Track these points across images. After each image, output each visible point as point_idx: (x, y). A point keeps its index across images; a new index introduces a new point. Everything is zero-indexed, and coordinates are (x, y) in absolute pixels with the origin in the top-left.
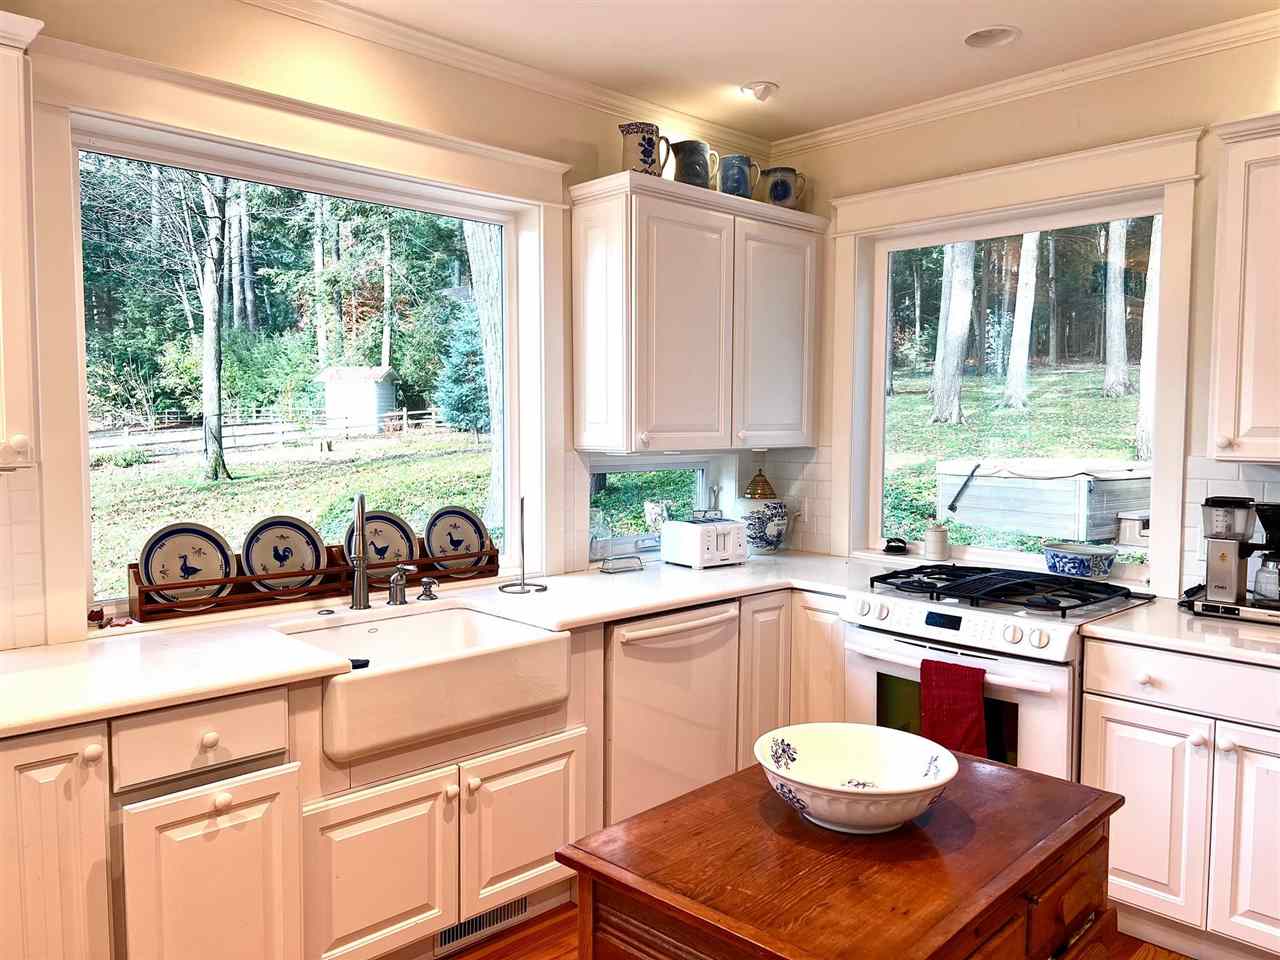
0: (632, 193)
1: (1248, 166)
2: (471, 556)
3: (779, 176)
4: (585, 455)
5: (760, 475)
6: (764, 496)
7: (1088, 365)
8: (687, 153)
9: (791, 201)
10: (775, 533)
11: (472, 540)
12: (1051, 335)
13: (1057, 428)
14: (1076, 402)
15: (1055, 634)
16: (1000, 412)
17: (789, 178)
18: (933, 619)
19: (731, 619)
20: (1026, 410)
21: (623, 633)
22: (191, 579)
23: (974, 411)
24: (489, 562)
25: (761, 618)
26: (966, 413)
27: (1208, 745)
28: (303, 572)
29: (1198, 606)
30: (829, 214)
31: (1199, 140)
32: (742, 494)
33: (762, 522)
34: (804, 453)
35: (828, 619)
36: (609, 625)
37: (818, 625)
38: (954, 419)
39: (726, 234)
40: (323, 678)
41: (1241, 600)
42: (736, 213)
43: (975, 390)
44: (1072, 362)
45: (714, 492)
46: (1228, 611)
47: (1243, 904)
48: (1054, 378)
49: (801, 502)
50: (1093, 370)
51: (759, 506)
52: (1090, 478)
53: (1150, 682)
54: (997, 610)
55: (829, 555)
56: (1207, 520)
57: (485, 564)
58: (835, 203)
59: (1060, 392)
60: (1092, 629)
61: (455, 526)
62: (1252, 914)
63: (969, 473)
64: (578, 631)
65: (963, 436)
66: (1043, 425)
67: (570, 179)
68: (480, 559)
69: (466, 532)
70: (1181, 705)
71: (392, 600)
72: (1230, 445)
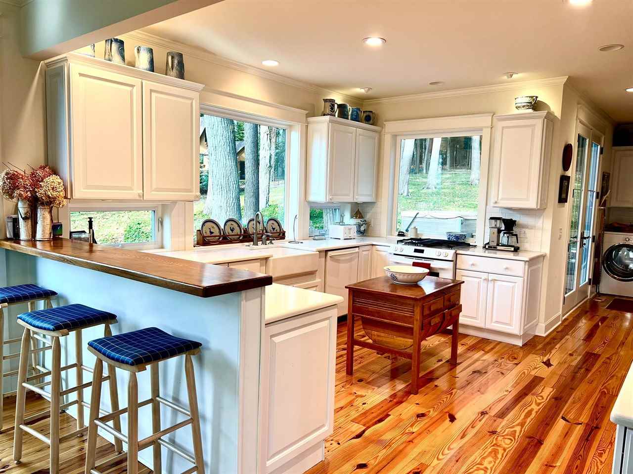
0: (329, 122)
1: (503, 128)
2: (278, 233)
3: (367, 113)
4: (309, 203)
5: (358, 211)
6: (359, 218)
7: (464, 170)
8: (342, 107)
9: (371, 122)
10: (363, 230)
11: (277, 228)
12: (448, 155)
13: (449, 198)
14: (458, 187)
15: (449, 253)
16: (425, 191)
17: (371, 114)
18: (416, 251)
19: (356, 252)
20: (436, 190)
21: (330, 254)
22: (212, 235)
23: (413, 190)
24: (283, 235)
25: (364, 253)
26: (410, 191)
27: (487, 280)
28: (237, 235)
29: (487, 247)
30: (382, 126)
31: (492, 116)
32: (352, 217)
33: (359, 226)
34: (372, 204)
35: (384, 254)
36: (327, 251)
37: (380, 255)
38: (405, 194)
39: (354, 134)
40: (266, 258)
41: (498, 245)
42: (357, 127)
43: (414, 180)
44: (456, 168)
45: (342, 216)
46: (494, 247)
47: (494, 319)
48: (448, 176)
49: (371, 220)
50: (465, 173)
51: (359, 221)
52: (462, 219)
53: (473, 265)
54: (436, 248)
55: (380, 237)
56: (490, 223)
57: (281, 235)
58: (385, 123)
59: (451, 182)
60: (459, 252)
61: (273, 224)
62: (497, 322)
63: (414, 216)
64: (320, 252)
65: (409, 201)
66: (443, 197)
67: (308, 116)
68: (280, 234)
69: (276, 226)
70: (481, 270)
71: (263, 243)
72: (496, 202)
